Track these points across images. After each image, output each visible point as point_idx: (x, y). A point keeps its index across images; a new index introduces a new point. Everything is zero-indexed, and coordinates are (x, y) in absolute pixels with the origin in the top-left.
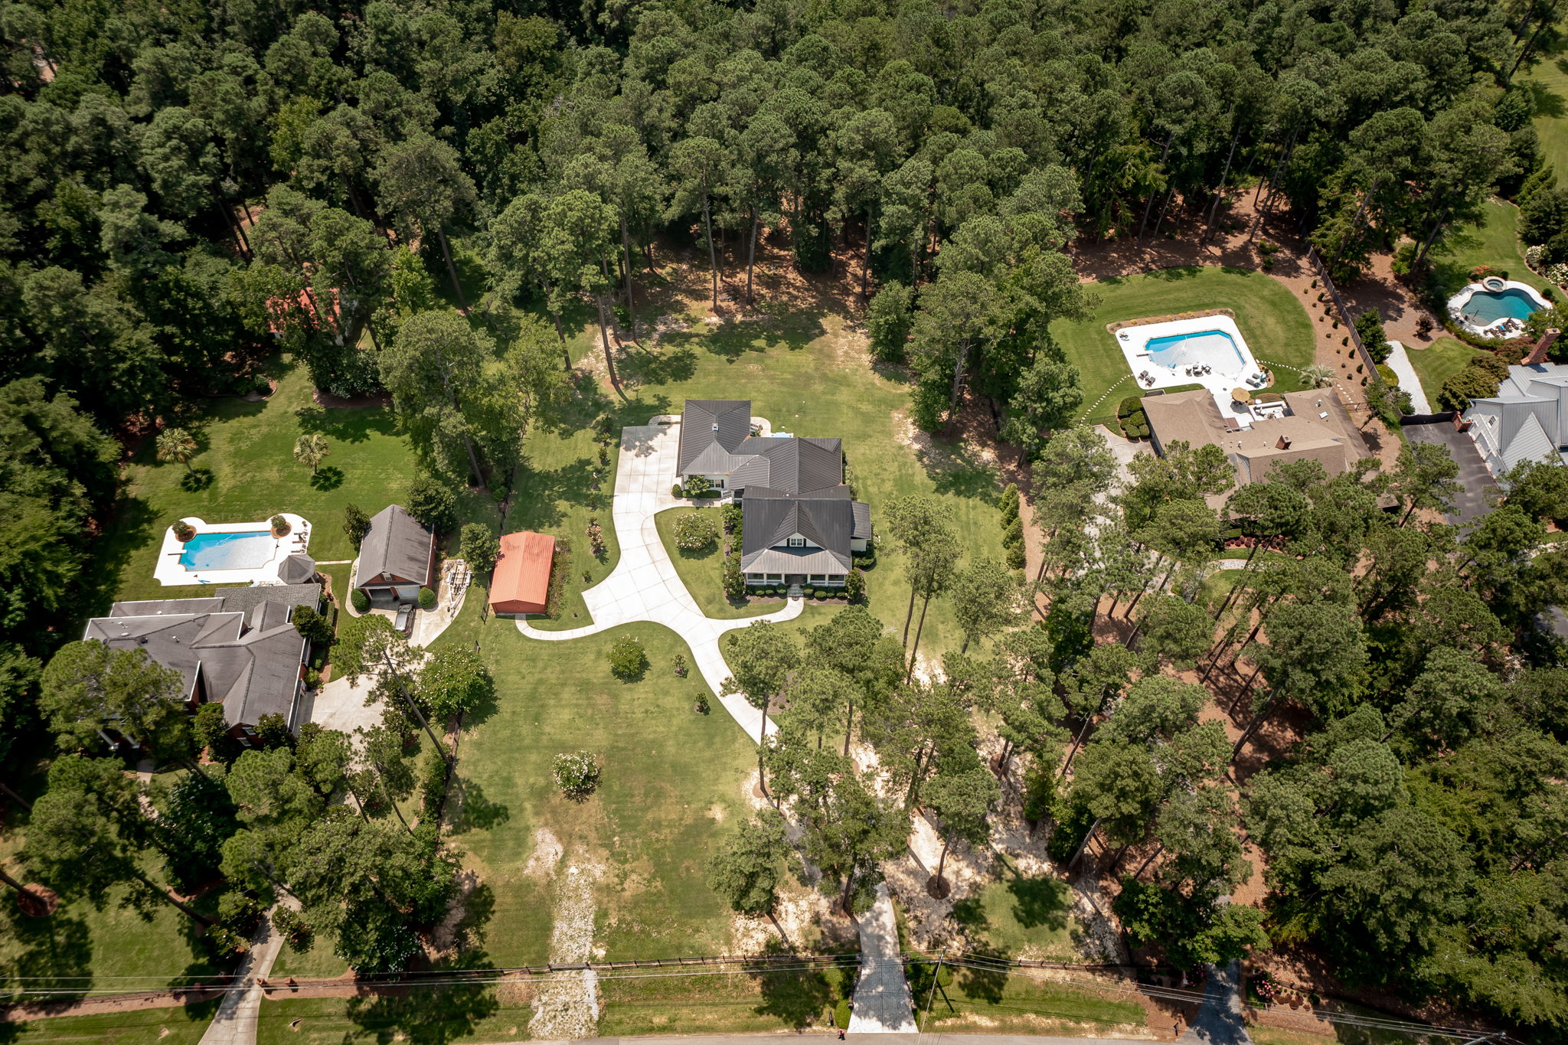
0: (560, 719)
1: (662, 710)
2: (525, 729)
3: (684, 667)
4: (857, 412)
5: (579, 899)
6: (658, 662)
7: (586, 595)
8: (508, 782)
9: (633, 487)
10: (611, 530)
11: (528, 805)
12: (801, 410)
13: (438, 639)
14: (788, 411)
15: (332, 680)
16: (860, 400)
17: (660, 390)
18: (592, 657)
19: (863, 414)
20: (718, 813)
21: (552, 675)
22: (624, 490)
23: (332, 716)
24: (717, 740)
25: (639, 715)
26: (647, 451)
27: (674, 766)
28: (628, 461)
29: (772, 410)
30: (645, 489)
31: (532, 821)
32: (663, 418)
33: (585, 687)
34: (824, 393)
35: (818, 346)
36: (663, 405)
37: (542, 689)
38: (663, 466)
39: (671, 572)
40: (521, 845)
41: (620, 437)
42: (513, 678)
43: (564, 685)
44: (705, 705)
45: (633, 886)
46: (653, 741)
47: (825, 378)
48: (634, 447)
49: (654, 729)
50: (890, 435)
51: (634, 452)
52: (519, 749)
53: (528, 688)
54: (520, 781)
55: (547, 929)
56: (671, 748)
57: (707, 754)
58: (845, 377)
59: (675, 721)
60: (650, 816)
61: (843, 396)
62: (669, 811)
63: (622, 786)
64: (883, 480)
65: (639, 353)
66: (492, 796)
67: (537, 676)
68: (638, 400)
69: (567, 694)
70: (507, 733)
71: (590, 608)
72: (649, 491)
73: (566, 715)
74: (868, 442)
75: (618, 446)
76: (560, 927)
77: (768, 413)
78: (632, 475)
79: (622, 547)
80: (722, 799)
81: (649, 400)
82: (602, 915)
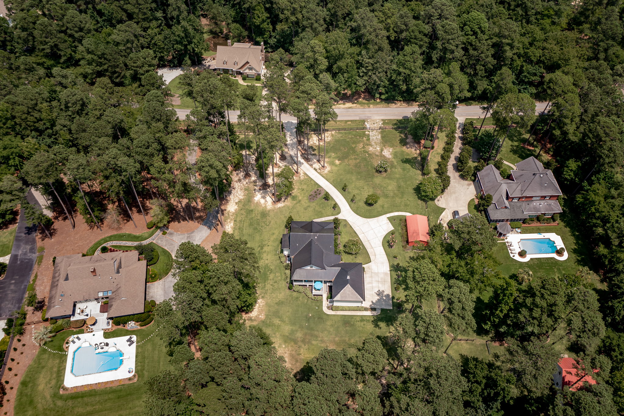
0: (392, 186)
1: (358, 189)
2: (402, 184)
3: (352, 201)
4: (280, 318)
5: (375, 143)
6: (362, 204)
7: (393, 228)
8: (404, 169)
9: (382, 276)
10: (387, 255)
11: (396, 164)
12: (308, 319)
13: (442, 212)
14: (314, 318)
15: (473, 199)
16: (279, 327)
17: (378, 332)
18: (385, 206)
19: (279, 317)
20: (337, 162)
21: (398, 200)
22: (385, 274)
23: (468, 189)
24: (339, 180)
25: (366, 188)
26: (379, 293)
27: (352, 173)
28: (387, 290)
29: (322, 318)
30: (377, 274)
31: (393, 160)
32: (375, 313)
33: (386, 196)
34: (297, 331)
35: (298, 364)
36: (376, 322)
37: (400, 196)
38: (371, 285)
39: (361, 236)
40: (395, 155)
41: (393, 302)
42: (411, 199)
43: (393, 197)
44: (343, 189)
45: (361, 145)
46: (360, 180)
47: (295, 341)
48: (385, 296)
49: (360, 183)
50: (267, 304)
51: (385, 293)
52: (403, 178)
53: (405, 196)
54: (400, 169)
55: (382, 137)
56: (354, 178)
57: (342, 177)
58: (285, 342)
59: (353, 186)
60: (358, 161)
61: (287, 329)
62: (352, 162)
63: (368, 168)
64: (273, 279)
65: (393, 359)
66: (408, 166)
67: (403, 200)
68: (388, 325)
69: (392, 194)
70: (408, 183)
71: (390, 223)
72: (375, 273)
73: (390, 188)
74: (278, 300)
75: (393, 298)
76: (379, 137)
77: (324, 317)
78: (384, 282)
79: (382, 248)
80: (336, 166)
81: (382, 325)
82: (368, 139)
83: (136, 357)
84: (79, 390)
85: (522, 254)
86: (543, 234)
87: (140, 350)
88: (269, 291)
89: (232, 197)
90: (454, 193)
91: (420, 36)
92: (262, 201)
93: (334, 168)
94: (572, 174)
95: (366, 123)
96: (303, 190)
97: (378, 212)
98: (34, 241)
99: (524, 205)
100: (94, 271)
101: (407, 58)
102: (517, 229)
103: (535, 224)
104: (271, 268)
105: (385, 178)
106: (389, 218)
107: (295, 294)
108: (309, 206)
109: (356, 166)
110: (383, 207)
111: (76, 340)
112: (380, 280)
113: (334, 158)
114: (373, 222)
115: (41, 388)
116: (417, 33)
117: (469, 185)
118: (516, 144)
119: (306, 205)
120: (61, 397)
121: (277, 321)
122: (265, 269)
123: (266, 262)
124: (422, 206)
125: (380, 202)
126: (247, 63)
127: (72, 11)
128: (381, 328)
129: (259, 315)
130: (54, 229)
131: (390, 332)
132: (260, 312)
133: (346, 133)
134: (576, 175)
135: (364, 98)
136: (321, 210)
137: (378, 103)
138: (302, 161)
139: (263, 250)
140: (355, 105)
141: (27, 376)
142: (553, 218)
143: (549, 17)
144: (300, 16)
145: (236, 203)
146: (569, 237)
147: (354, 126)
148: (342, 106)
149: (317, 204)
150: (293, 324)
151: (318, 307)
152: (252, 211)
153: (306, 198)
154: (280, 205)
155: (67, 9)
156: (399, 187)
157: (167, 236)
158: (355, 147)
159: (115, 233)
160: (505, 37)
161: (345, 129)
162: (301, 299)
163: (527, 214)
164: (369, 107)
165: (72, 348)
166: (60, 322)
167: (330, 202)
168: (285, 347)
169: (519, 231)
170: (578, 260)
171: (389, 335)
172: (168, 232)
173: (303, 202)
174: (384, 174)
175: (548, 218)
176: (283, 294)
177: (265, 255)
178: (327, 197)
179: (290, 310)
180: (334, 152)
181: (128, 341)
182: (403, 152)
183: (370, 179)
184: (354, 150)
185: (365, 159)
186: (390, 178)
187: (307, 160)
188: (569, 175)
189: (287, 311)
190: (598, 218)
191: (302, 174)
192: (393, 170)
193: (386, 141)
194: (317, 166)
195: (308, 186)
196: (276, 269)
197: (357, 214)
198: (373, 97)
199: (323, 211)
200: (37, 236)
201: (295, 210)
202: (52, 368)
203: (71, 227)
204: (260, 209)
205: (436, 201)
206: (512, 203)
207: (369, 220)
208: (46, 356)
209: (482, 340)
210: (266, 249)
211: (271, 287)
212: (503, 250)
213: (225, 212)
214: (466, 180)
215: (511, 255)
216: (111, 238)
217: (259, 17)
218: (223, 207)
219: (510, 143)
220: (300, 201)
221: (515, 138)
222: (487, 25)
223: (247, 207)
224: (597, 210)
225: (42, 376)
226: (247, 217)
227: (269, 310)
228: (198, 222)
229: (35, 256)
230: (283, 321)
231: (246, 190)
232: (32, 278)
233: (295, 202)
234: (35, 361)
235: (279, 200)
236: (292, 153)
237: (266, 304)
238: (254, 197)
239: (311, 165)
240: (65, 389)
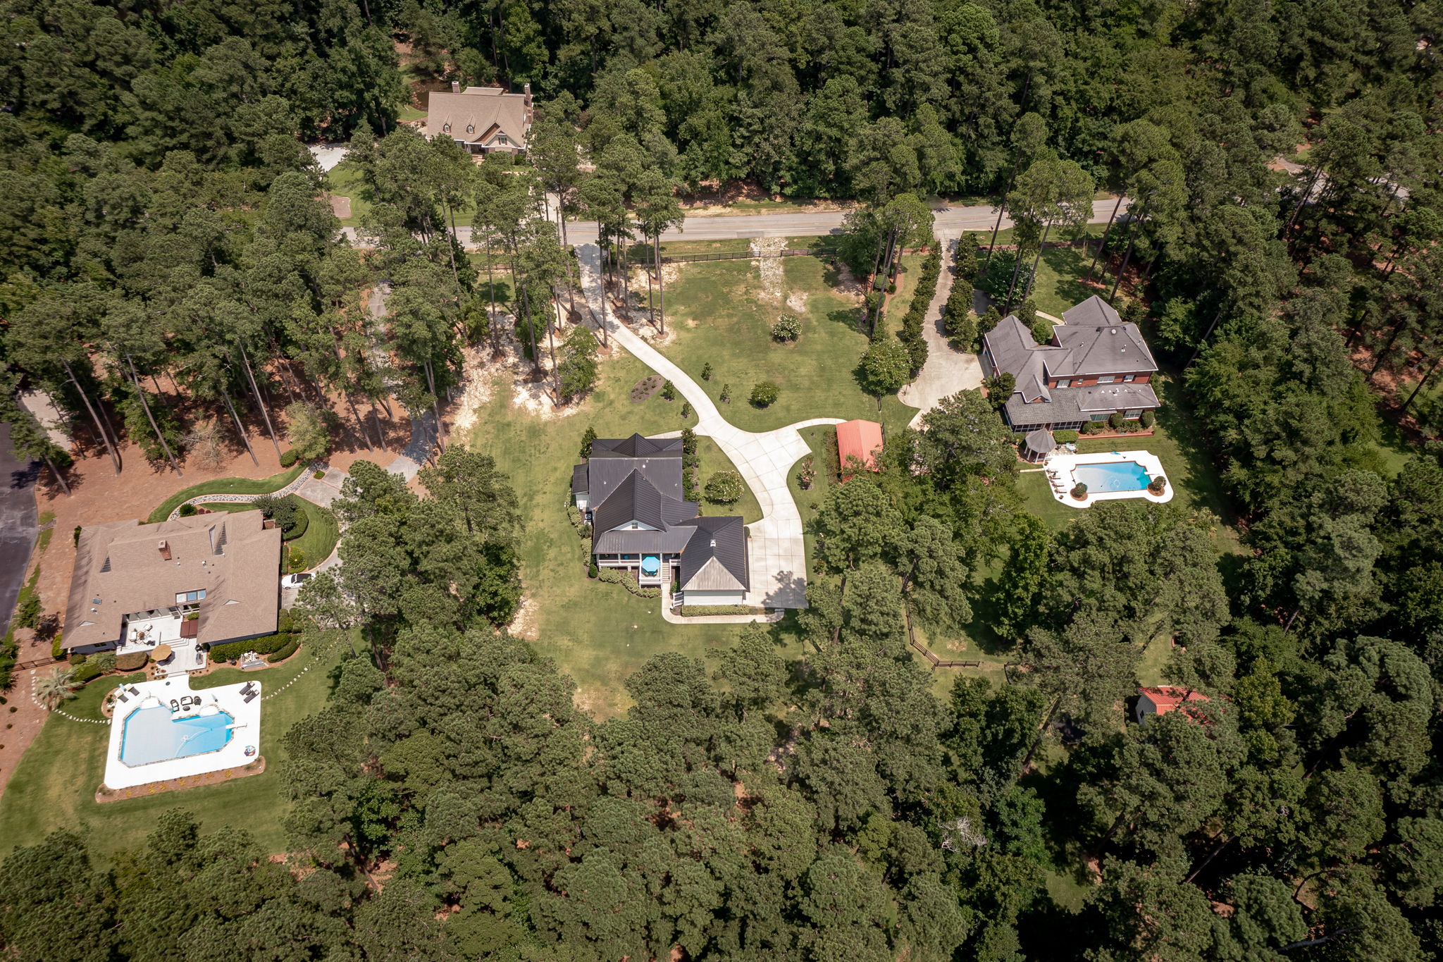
0: (806, 368)
1: (735, 374)
2: (829, 362)
3: (722, 399)
4: (572, 635)
5: (771, 283)
6: (744, 405)
7: (808, 451)
8: (832, 333)
9: (786, 545)
10: (798, 503)
11: (815, 323)
12: (630, 635)
14: (644, 632)
15: (978, 389)
16: (568, 652)
18: (793, 407)
19: (568, 633)
20: (691, 323)
21: (819, 395)
22: (795, 541)
24: (694, 359)
25: (751, 371)
26: (782, 577)
27: (722, 344)
28: (798, 570)
29: (660, 632)
30: (776, 541)
31: (810, 316)
32: (773, 618)
33: (795, 388)
34: (607, 659)
36: (776, 633)
37: (825, 386)
38: (763, 563)
39: (743, 469)
40: (814, 306)
41: (810, 595)
42: (848, 392)
43: (810, 389)
44: (704, 376)
45: (741, 289)
46: (739, 357)
47: (604, 680)
48: (794, 582)
49: (740, 364)
50: (543, 609)
51: (795, 577)
52: (830, 351)
53: (835, 386)
54: (824, 335)
55: (786, 271)
56: (726, 353)
57: (700, 351)
58: (583, 681)
59: (725, 369)
60: (735, 319)
61: (586, 655)
62: (723, 323)
63: (756, 333)
64: (556, 559)
66: (841, 326)
67: (830, 394)
69: (806, 383)
70: (841, 360)
71: (803, 441)
72: (772, 540)
73: (803, 371)
74: (566, 600)
75: (810, 585)
76: (780, 271)
77: (665, 629)
78: (790, 556)
79: (786, 489)
80: (688, 330)
81: (789, 639)
82: (758, 277)
83: (262, 723)
84: (137, 794)
85: (1079, 492)
86: (1123, 454)
87: (269, 710)
88: (547, 583)
89: (464, 399)
90: (939, 378)
91: (858, 57)
92: (531, 405)
93: (684, 335)
94: (1177, 328)
95: (752, 245)
96: (618, 380)
97: (777, 419)
98: (31, 502)
99: (1080, 394)
100: (165, 549)
101: (833, 103)
102: (1068, 445)
103: (1107, 434)
104: (552, 536)
105: (792, 352)
106: (800, 431)
107: (603, 587)
108: (631, 412)
109: (731, 329)
110: (788, 409)
111: (128, 695)
112: (781, 552)
113: (683, 315)
114: (767, 438)
115: (53, 793)
116: (851, 52)
117: (969, 361)
118: (1068, 278)
119: (624, 411)
120: (98, 810)
121: (564, 642)
122: (538, 539)
123: (541, 525)
124: (871, 406)
125: (783, 399)
126: (496, 126)
127: (106, 19)
128: (785, 645)
129: (526, 631)
130: (76, 475)
131: (804, 653)
132: (528, 625)
133: (708, 266)
134: (1186, 330)
135: (748, 196)
136: (656, 418)
137: (777, 206)
138: (616, 322)
139: (534, 502)
140: (728, 210)
141: (21, 771)
142: (1143, 423)
143: (1131, 20)
144: (606, 25)
145: (475, 411)
146: (1176, 458)
147: (725, 249)
148: (700, 212)
149: (648, 407)
150: (601, 646)
151: (652, 610)
152: (509, 425)
153: (624, 396)
154: (569, 411)
155: (96, 16)
156: (823, 369)
157: (324, 480)
158: (728, 293)
159: (211, 478)
160: (1033, 56)
161: (707, 257)
162: (615, 595)
163: (1086, 412)
164: (759, 213)
165: (120, 711)
166: (92, 659)
167: (677, 404)
168: (583, 693)
169: (1073, 447)
170: (1194, 501)
171: (803, 658)
172: (326, 472)
173: (617, 405)
174: (791, 345)
175: (1132, 421)
176: (579, 586)
177: (537, 512)
178: (669, 392)
179: (593, 619)
180: (683, 304)
181: (242, 693)
182: (830, 299)
183: (761, 355)
184: (726, 299)
185: (750, 316)
186: (802, 352)
187: (626, 319)
188: (1173, 331)
189: (585, 622)
190: (1228, 411)
191: (615, 349)
192: (810, 335)
193: (794, 278)
194: (648, 331)
195: (628, 371)
196: (560, 538)
197: (734, 424)
198: (766, 192)
199: (662, 422)
200: (38, 490)
201: (601, 421)
202: (77, 753)
203: (114, 469)
204: (526, 421)
205: (900, 394)
206: (1057, 392)
207: (758, 435)
208: (63, 730)
209: (996, 664)
210: (539, 499)
211: (552, 574)
212: (1039, 486)
213: (452, 429)
214: (963, 350)
215: (1057, 496)
216: (201, 490)
217: (518, 30)
218: (447, 419)
219: (1056, 277)
220: (611, 403)
221: (1067, 268)
222: (996, 32)
223: (497, 418)
224: (1225, 393)
225: (55, 769)
226: (497, 437)
227: (548, 621)
228: (394, 450)
229: (33, 532)
230: (577, 641)
231: (495, 383)
232: (29, 575)
233: (601, 405)
234: (39, 741)
235: (567, 400)
236: (594, 306)
237: (541, 608)
238: (513, 397)
239: (635, 331)
240: (107, 793)
